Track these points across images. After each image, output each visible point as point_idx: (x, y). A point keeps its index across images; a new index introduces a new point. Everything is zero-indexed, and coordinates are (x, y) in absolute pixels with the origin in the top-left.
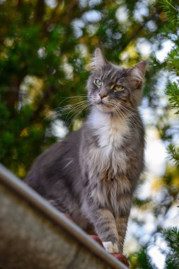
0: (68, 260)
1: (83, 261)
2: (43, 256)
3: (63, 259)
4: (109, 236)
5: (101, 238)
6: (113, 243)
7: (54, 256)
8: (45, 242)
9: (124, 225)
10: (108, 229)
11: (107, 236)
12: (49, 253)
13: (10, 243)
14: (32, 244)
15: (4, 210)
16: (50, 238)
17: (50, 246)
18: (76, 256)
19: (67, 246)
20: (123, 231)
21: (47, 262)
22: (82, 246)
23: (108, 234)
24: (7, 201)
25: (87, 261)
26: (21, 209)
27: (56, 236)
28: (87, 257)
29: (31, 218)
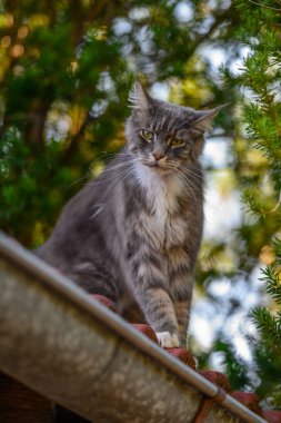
0: (103, 362)
1: (126, 361)
2: (67, 356)
3: (97, 359)
4: (166, 324)
5: (153, 328)
6: (172, 332)
7: (83, 355)
8: (69, 337)
9: (186, 311)
10: (163, 315)
11: (161, 324)
12: (76, 352)
13: (19, 340)
14: (51, 341)
15: (8, 295)
16: (76, 331)
17: (76, 342)
18: (115, 354)
19: (101, 341)
20: (185, 319)
21: (74, 365)
22: (123, 341)
23: (162, 321)
24: (11, 282)
25: (130, 361)
26: (32, 292)
27: (85, 328)
28: (131, 356)
29: (47, 304)
